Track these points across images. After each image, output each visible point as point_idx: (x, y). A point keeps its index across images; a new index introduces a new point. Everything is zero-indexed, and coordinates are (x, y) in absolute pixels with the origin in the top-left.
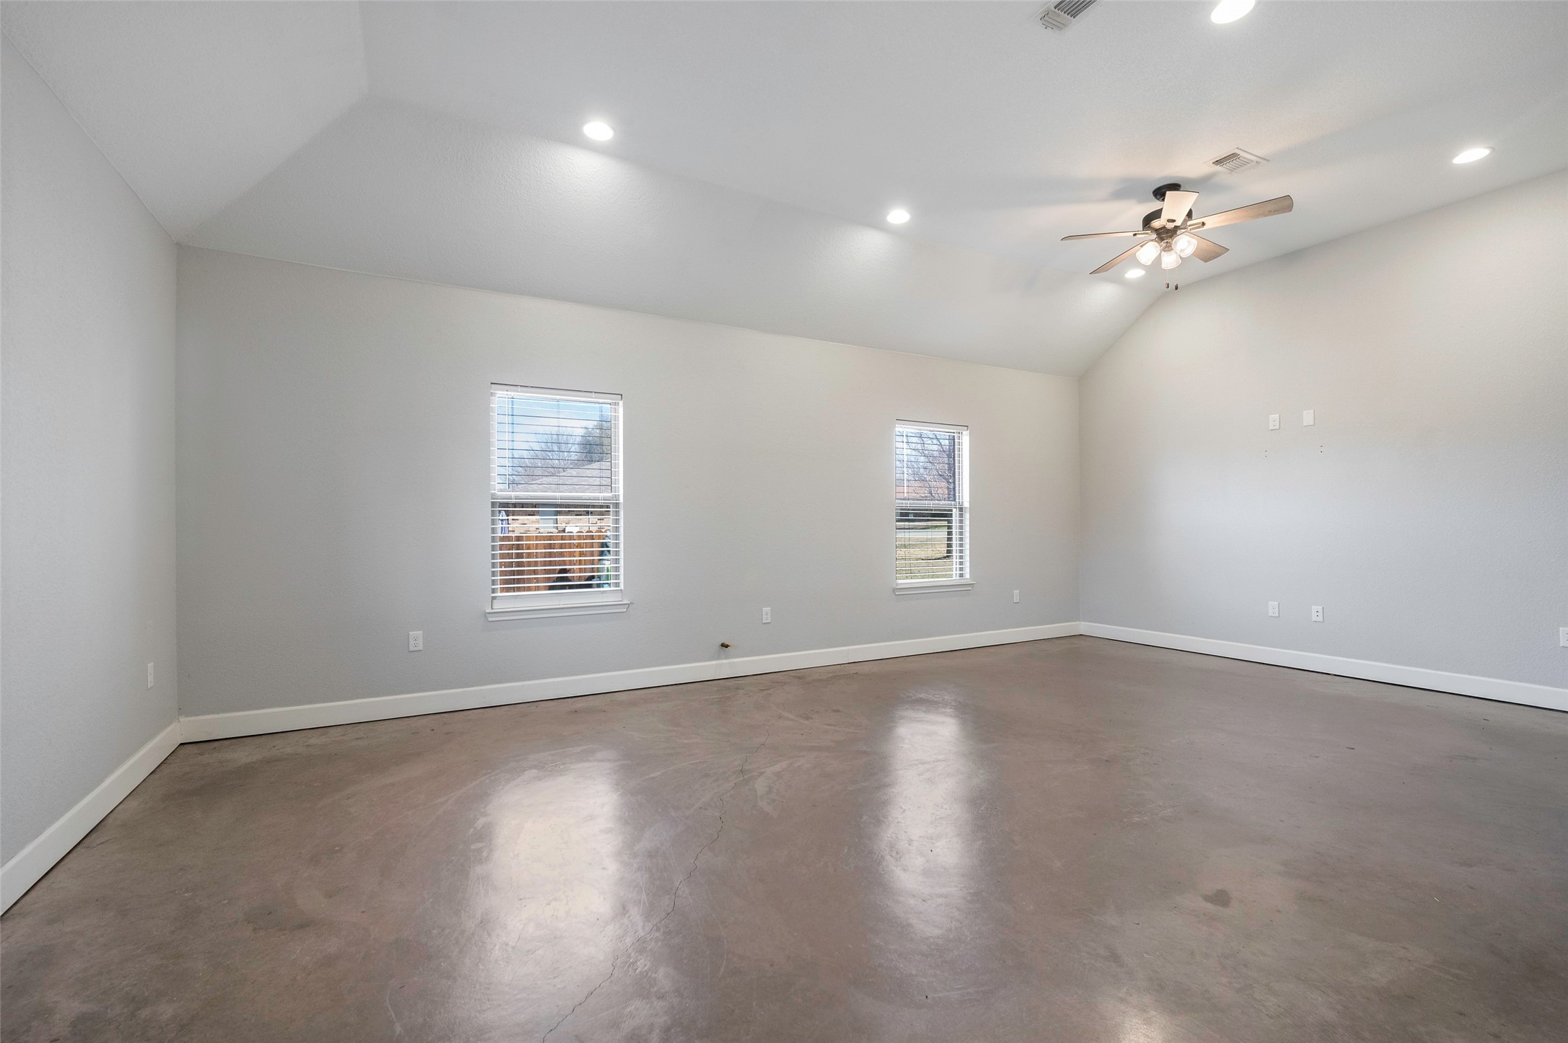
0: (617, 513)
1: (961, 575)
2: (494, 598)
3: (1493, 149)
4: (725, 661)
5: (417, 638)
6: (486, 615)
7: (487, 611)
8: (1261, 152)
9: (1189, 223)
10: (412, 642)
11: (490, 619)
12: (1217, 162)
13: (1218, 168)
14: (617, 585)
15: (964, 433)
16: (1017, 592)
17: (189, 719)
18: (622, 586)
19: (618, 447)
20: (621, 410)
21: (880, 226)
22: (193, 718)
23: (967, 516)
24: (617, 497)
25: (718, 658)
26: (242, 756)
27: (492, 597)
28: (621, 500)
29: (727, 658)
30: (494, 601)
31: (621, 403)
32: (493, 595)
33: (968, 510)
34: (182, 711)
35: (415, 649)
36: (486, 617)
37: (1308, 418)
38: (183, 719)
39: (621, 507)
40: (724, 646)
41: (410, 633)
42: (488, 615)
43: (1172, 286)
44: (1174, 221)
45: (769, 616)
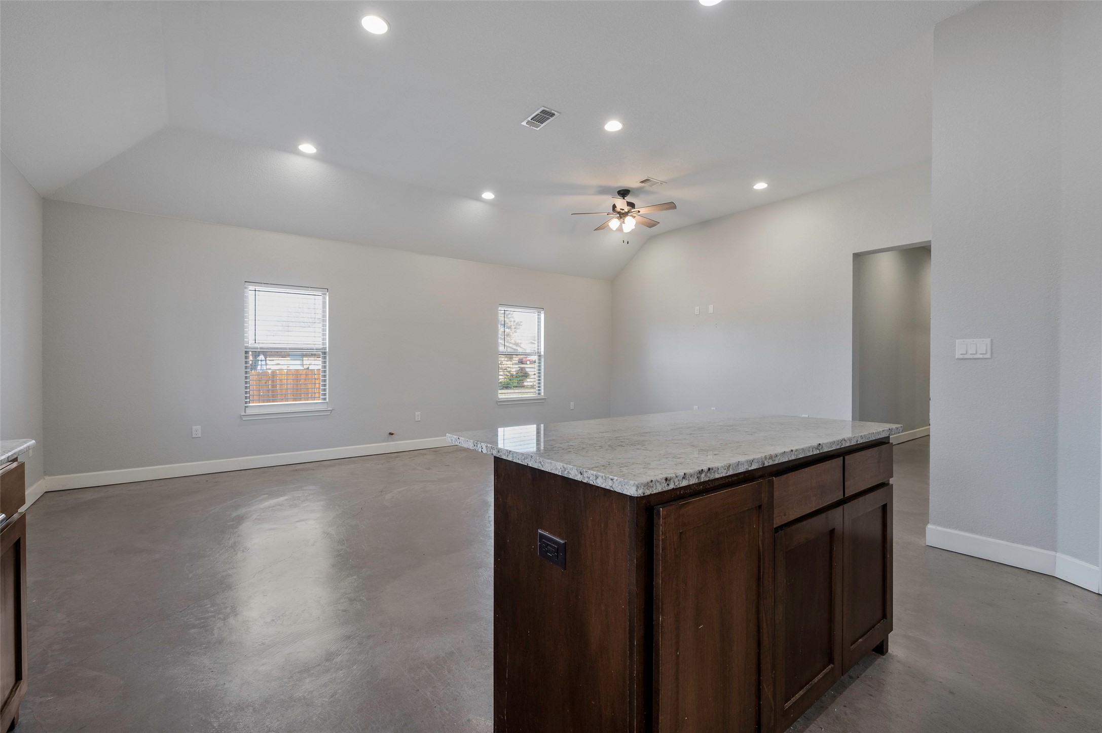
0: (325, 358)
1: (539, 394)
2: (246, 407)
3: (769, 185)
4: (391, 443)
5: (197, 430)
6: (241, 416)
7: (242, 414)
8: (661, 179)
9: (632, 210)
10: (194, 433)
11: (244, 419)
12: (642, 182)
13: (643, 184)
14: (325, 399)
15: (542, 312)
16: (572, 403)
17: (50, 477)
18: (327, 400)
19: (326, 320)
20: (327, 298)
21: (478, 199)
22: (53, 477)
23: (543, 360)
24: (325, 348)
25: (387, 441)
26: (89, 496)
27: (245, 406)
28: (327, 350)
29: (393, 441)
30: (247, 409)
31: (327, 293)
32: (246, 405)
33: (543, 356)
34: (46, 473)
35: (197, 436)
36: (241, 417)
37: (711, 310)
38: (47, 478)
39: (327, 354)
40: (391, 434)
41: (193, 427)
42: (242, 417)
43: (626, 242)
44: (623, 210)
45: (419, 417)
